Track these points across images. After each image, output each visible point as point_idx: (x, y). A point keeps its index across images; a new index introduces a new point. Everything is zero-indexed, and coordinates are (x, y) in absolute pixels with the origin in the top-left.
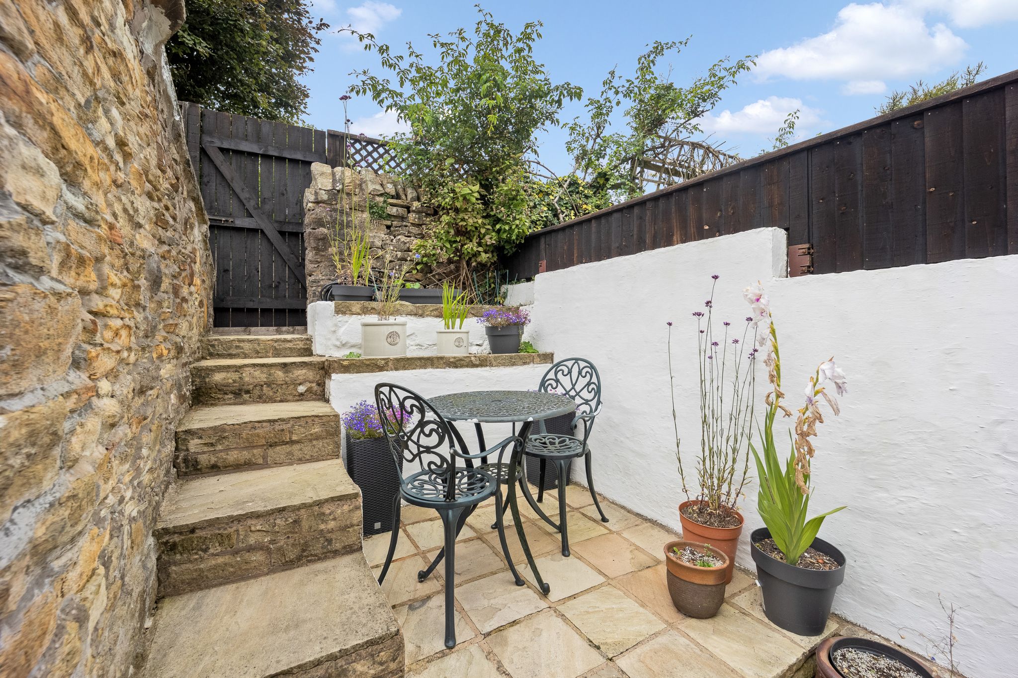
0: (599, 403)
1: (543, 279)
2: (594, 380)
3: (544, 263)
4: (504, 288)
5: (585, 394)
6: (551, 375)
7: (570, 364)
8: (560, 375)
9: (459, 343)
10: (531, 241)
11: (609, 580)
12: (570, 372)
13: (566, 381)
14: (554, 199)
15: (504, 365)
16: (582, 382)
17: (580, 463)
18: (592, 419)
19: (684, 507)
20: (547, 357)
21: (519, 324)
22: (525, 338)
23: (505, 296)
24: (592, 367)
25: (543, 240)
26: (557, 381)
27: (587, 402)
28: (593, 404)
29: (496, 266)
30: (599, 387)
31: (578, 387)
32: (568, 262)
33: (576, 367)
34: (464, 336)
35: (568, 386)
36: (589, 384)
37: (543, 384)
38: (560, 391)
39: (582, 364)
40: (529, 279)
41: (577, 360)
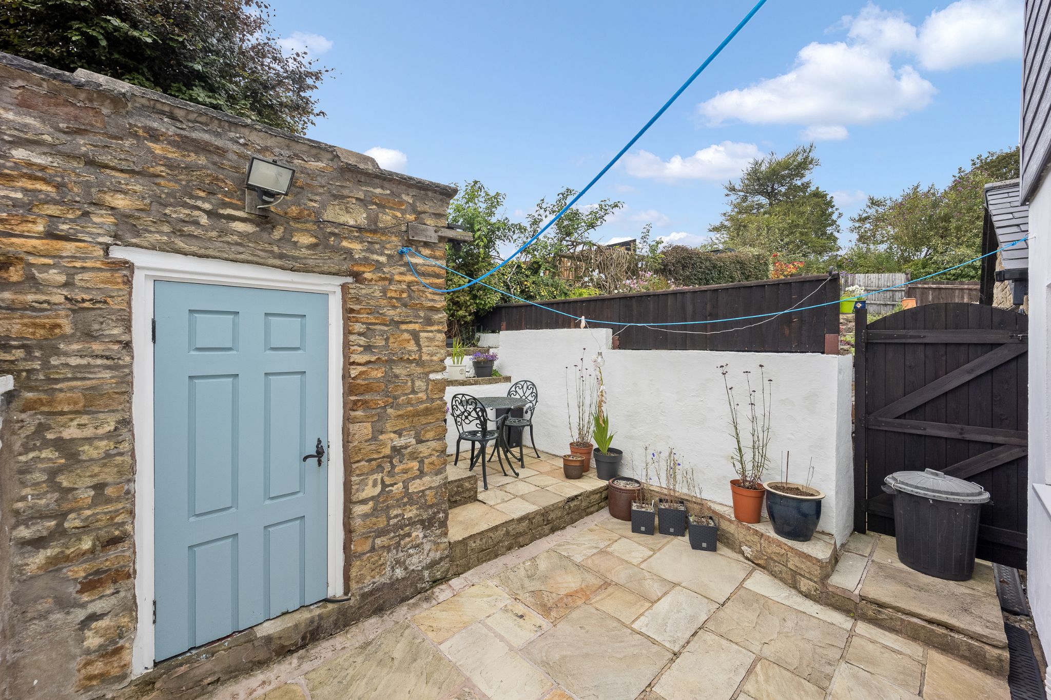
0: (537, 402)
1: (504, 334)
2: (534, 391)
3: (504, 324)
4: (477, 335)
5: (530, 398)
6: (513, 389)
7: (522, 383)
8: (517, 389)
9: (462, 372)
10: (497, 310)
11: (541, 473)
12: (522, 387)
13: (520, 392)
14: (508, 277)
15: (486, 384)
16: (529, 392)
17: (527, 429)
18: (534, 409)
19: (571, 444)
20: (508, 379)
21: (491, 360)
22: (494, 368)
23: (478, 340)
24: (533, 385)
25: (503, 311)
26: (516, 392)
27: (531, 402)
28: (534, 402)
29: (473, 322)
30: (537, 394)
31: (526, 395)
32: (518, 327)
33: (525, 385)
34: (464, 368)
35: (522, 394)
36: (532, 393)
37: (509, 392)
38: (518, 396)
39: (529, 383)
40: (493, 332)
41: (526, 381)
